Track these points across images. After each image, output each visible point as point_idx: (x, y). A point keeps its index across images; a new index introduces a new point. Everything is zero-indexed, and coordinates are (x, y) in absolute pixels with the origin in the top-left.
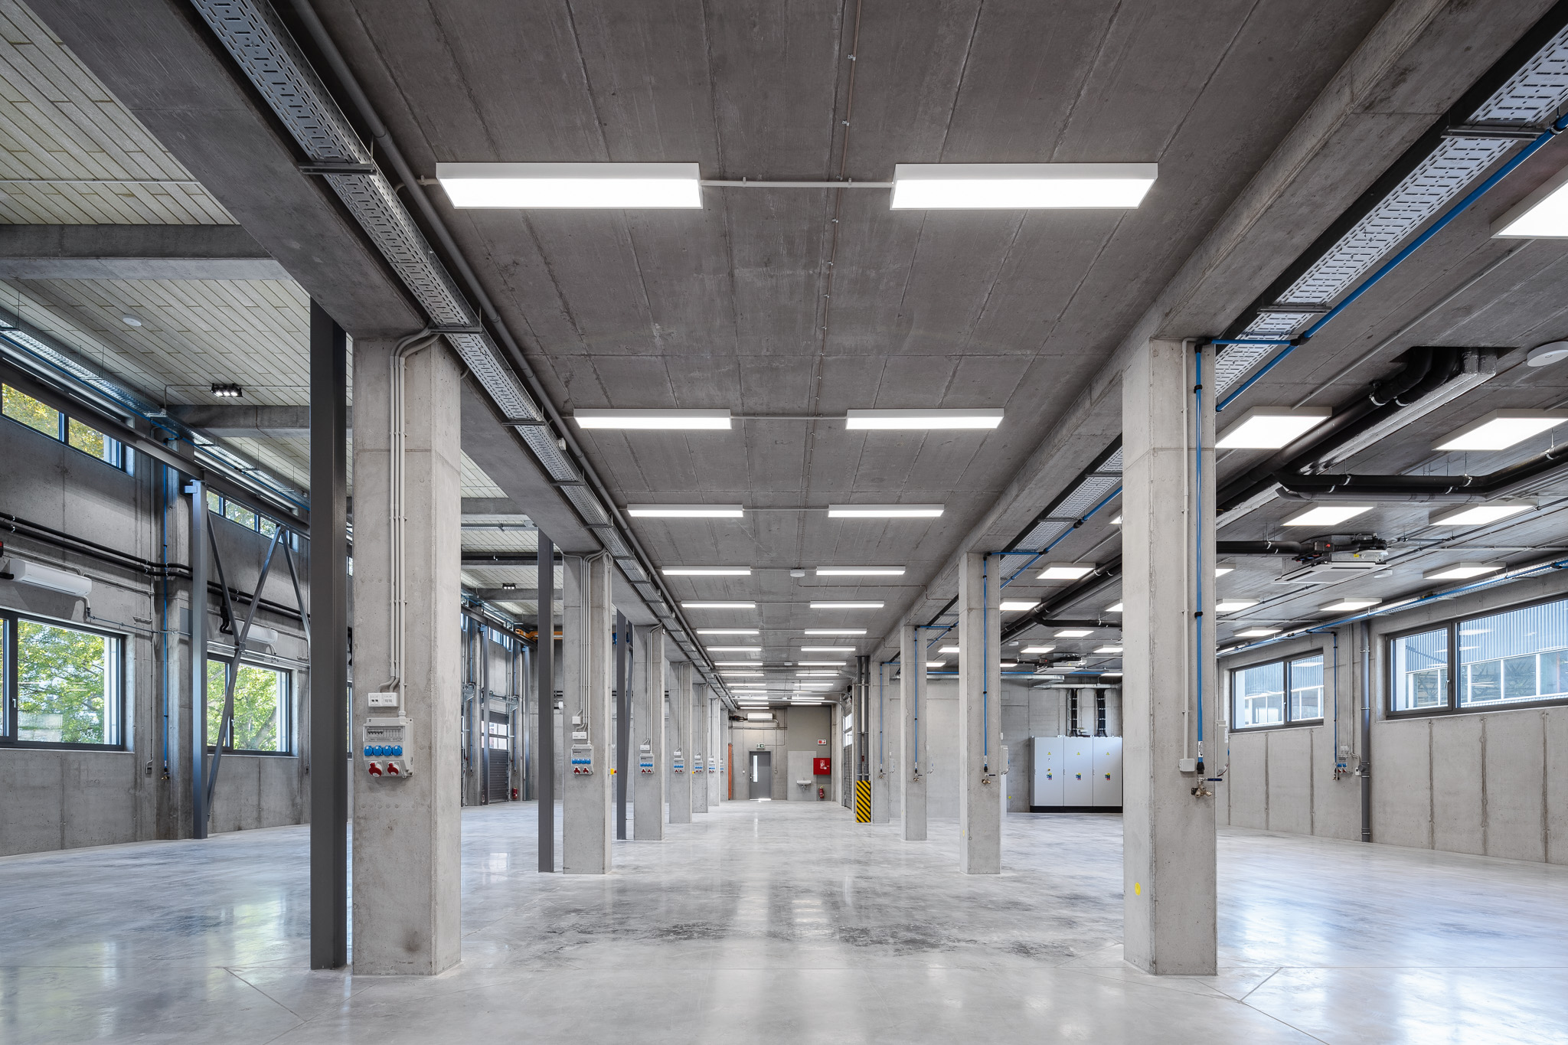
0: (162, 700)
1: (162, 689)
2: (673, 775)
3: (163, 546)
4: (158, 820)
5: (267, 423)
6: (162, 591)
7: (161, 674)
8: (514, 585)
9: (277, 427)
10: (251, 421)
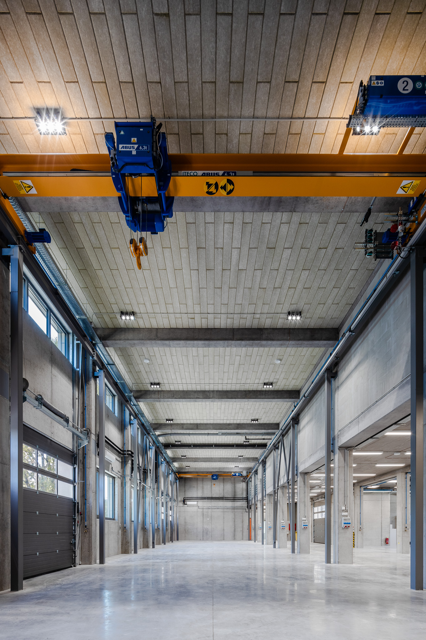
0: (123, 501)
1: (123, 497)
2: (281, 530)
3: (124, 444)
4: (122, 547)
5: (162, 397)
6: (123, 461)
7: (123, 492)
8: (185, 456)
9: (166, 399)
10: (156, 396)
